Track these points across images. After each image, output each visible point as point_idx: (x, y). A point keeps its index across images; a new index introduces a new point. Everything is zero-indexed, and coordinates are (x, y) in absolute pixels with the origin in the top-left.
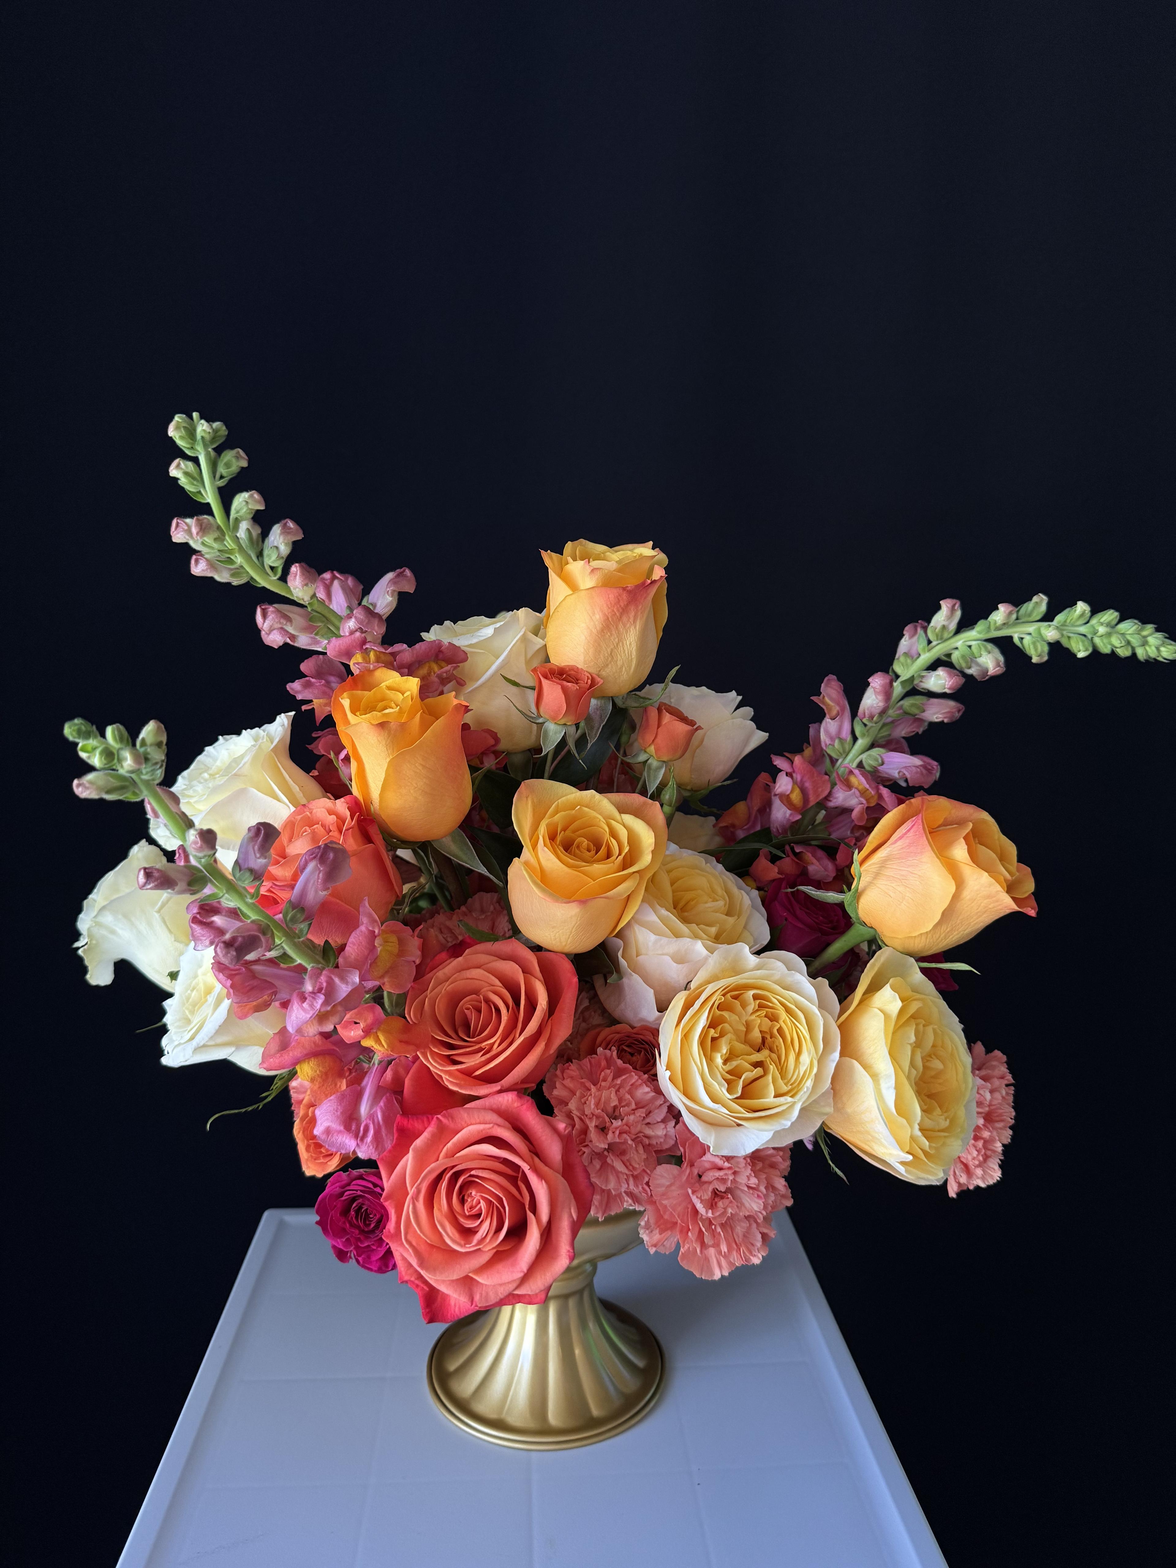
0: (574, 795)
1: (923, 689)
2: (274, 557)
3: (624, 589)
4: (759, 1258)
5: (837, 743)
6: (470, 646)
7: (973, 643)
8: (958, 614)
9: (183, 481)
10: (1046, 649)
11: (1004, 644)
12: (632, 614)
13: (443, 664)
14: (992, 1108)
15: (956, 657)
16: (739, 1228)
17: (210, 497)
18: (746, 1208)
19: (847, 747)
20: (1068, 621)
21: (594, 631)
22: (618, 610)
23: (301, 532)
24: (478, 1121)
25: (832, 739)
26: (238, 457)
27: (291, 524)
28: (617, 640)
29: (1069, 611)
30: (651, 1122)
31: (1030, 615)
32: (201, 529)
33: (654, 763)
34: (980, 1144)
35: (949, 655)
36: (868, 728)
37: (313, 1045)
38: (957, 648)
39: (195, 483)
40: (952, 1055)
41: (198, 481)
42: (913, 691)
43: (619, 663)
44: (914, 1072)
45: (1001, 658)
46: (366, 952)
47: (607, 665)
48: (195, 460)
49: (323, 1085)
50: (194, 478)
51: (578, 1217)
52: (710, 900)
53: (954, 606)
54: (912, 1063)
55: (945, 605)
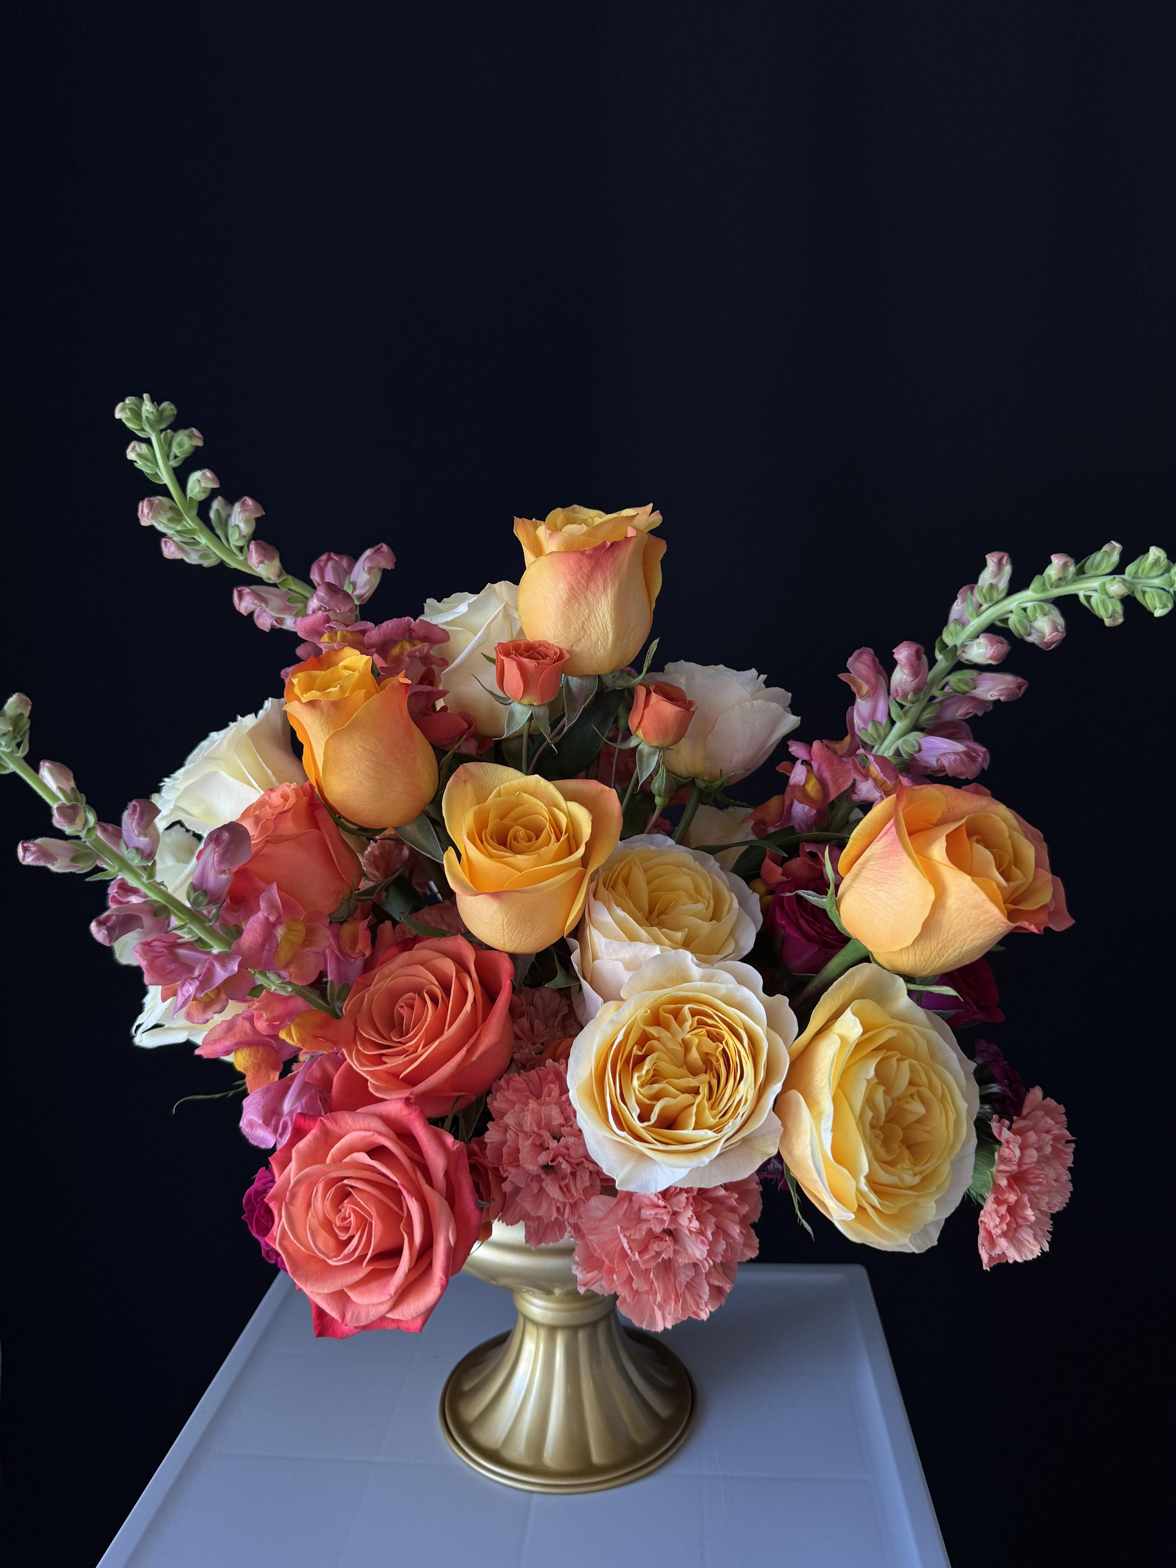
0: (518, 780)
1: (967, 660)
2: (237, 536)
3: (583, 553)
4: (707, 1313)
5: (870, 728)
6: (447, 623)
7: (1029, 605)
8: (1008, 569)
9: (140, 464)
10: (1119, 608)
11: (1067, 605)
12: (600, 582)
13: (418, 642)
14: (1025, 1167)
15: (1014, 622)
16: (683, 1275)
17: (166, 478)
18: (687, 1253)
19: (882, 731)
20: (1140, 572)
21: (561, 602)
22: (582, 578)
23: (260, 508)
24: (363, 1127)
25: (865, 722)
26: (191, 437)
27: (249, 501)
28: (587, 611)
29: (1141, 561)
31: (1097, 568)
33: (645, 748)
35: (1005, 621)
36: (906, 708)
37: (243, 1035)
38: (1011, 612)
39: (149, 464)
41: (152, 462)
42: (960, 666)
43: (594, 637)
44: (870, 1114)
45: (1061, 621)
46: (260, 940)
47: (580, 640)
48: (148, 441)
50: (147, 460)
52: (691, 902)
53: (1002, 560)
54: (869, 1101)
55: (991, 560)
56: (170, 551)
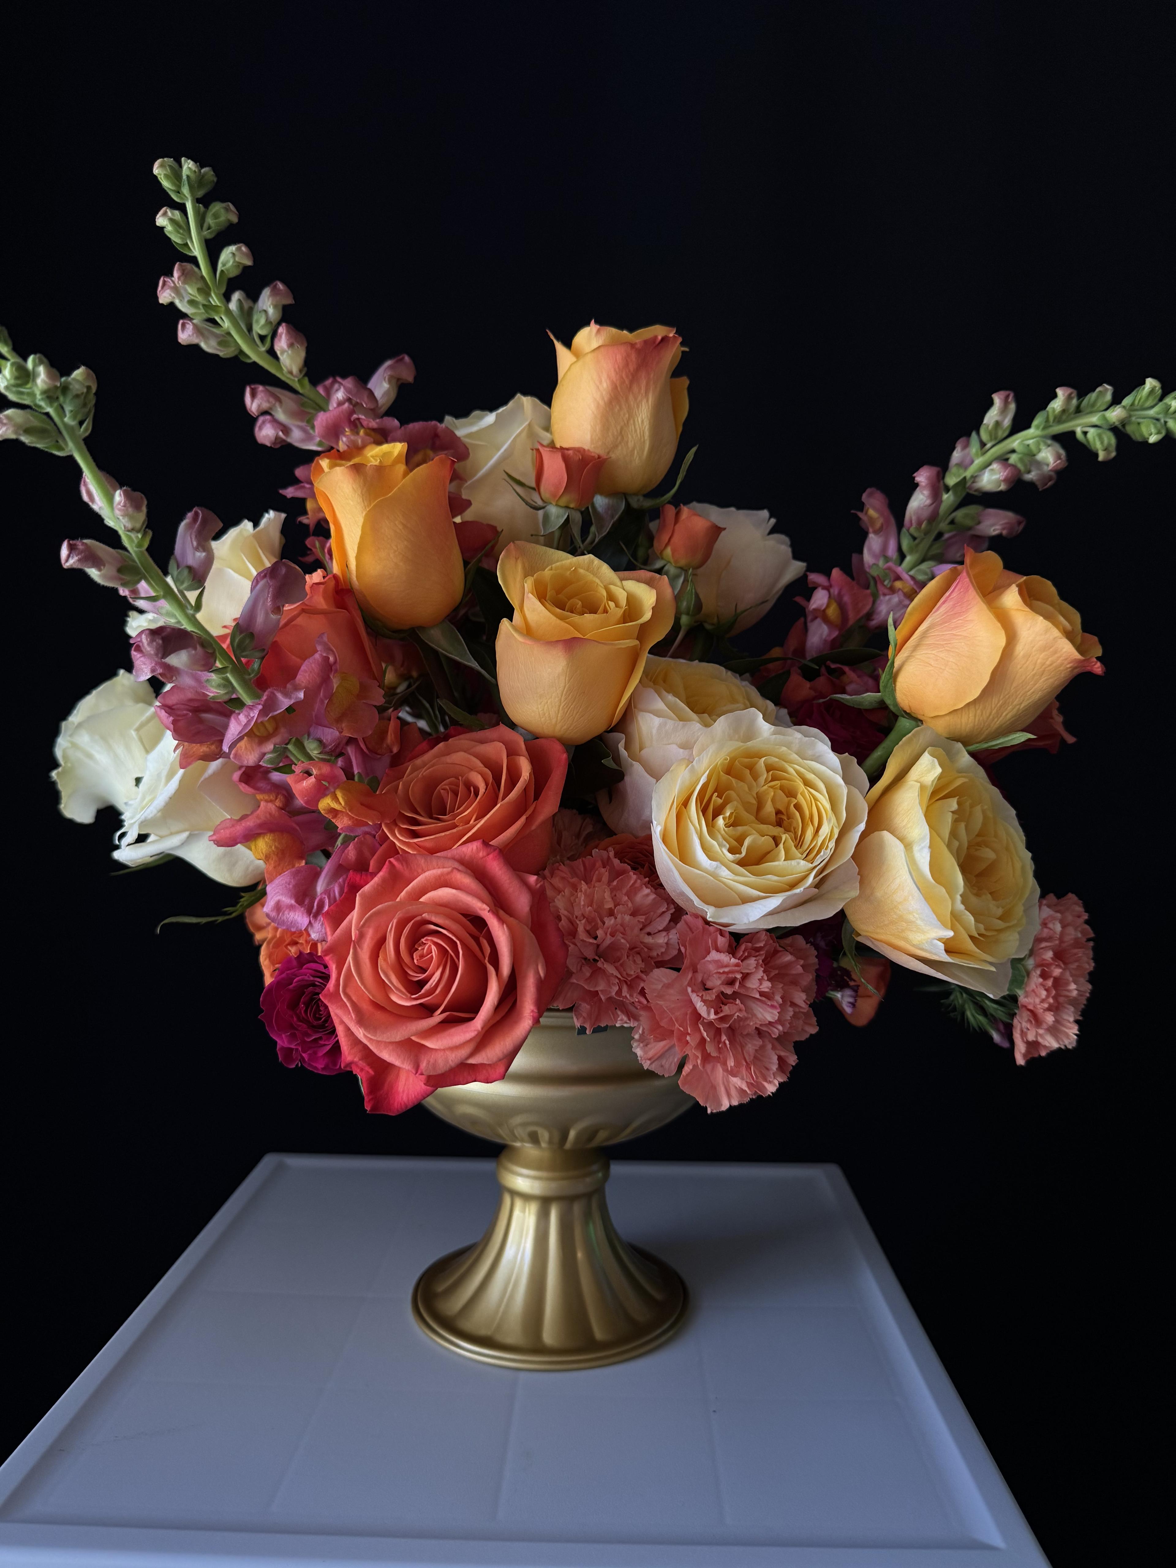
1: (977, 491)
2: (263, 321)
3: (633, 346)
4: (775, 1085)
5: (882, 563)
6: (470, 437)
7: (1031, 441)
8: (1013, 407)
9: (169, 231)
10: (1113, 440)
11: (1066, 440)
12: (643, 383)
16: (751, 1047)
17: (197, 250)
18: (756, 1018)
20: (1138, 401)
21: (602, 403)
22: (627, 377)
23: (291, 296)
24: (436, 867)
25: (876, 557)
26: (227, 210)
27: (280, 286)
28: (627, 415)
29: (1138, 391)
30: (652, 933)
31: (1093, 405)
32: (183, 274)
33: (671, 569)
34: (1050, 983)
36: (918, 540)
37: (268, 816)
38: (1013, 451)
39: (181, 231)
40: (1007, 849)
41: (183, 229)
42: (969, 499)
43: (631, 445)
44: (957, 843)
45: (1062, 452)
46: (318, 680)
47: (617, 446)
48: (182, 208)
49: (279, 865)
50: (180, 227)
51: (546, 976)
53: (1007, 397)
54: (954, 834)
55: (997, 399)
56: (185, 335)
